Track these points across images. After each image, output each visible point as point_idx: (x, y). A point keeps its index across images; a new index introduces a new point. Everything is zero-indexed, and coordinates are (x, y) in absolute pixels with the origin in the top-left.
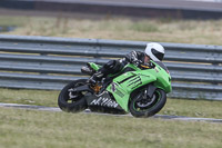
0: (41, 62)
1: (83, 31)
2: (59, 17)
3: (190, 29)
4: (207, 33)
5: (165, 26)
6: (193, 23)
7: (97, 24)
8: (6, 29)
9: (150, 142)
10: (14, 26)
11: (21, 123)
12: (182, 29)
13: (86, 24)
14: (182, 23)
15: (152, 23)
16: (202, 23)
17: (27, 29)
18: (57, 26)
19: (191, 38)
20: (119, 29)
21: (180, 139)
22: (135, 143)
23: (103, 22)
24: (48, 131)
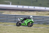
0: (7, 18)
1: (13, 13)
2: (10, 11)
3: (30, 13)
4: (32, 13)
5: (26, 12)
6: (30, 12)
7: (15, 12)
8: (2, 13)
9: (23, 30)
10: (3, 13)
11: (4, 27)
12: (29, 13)
13: (14, 12)
14: (28, 12)
15: (24, 12)
16: (32, 12)
17: (5, 13)
18: (9, 13)
19: (30, 14)
20: (19, 13)
21: (28, 30)
22: (21, 31)
23: (16, 12)
24: (8, 29)
